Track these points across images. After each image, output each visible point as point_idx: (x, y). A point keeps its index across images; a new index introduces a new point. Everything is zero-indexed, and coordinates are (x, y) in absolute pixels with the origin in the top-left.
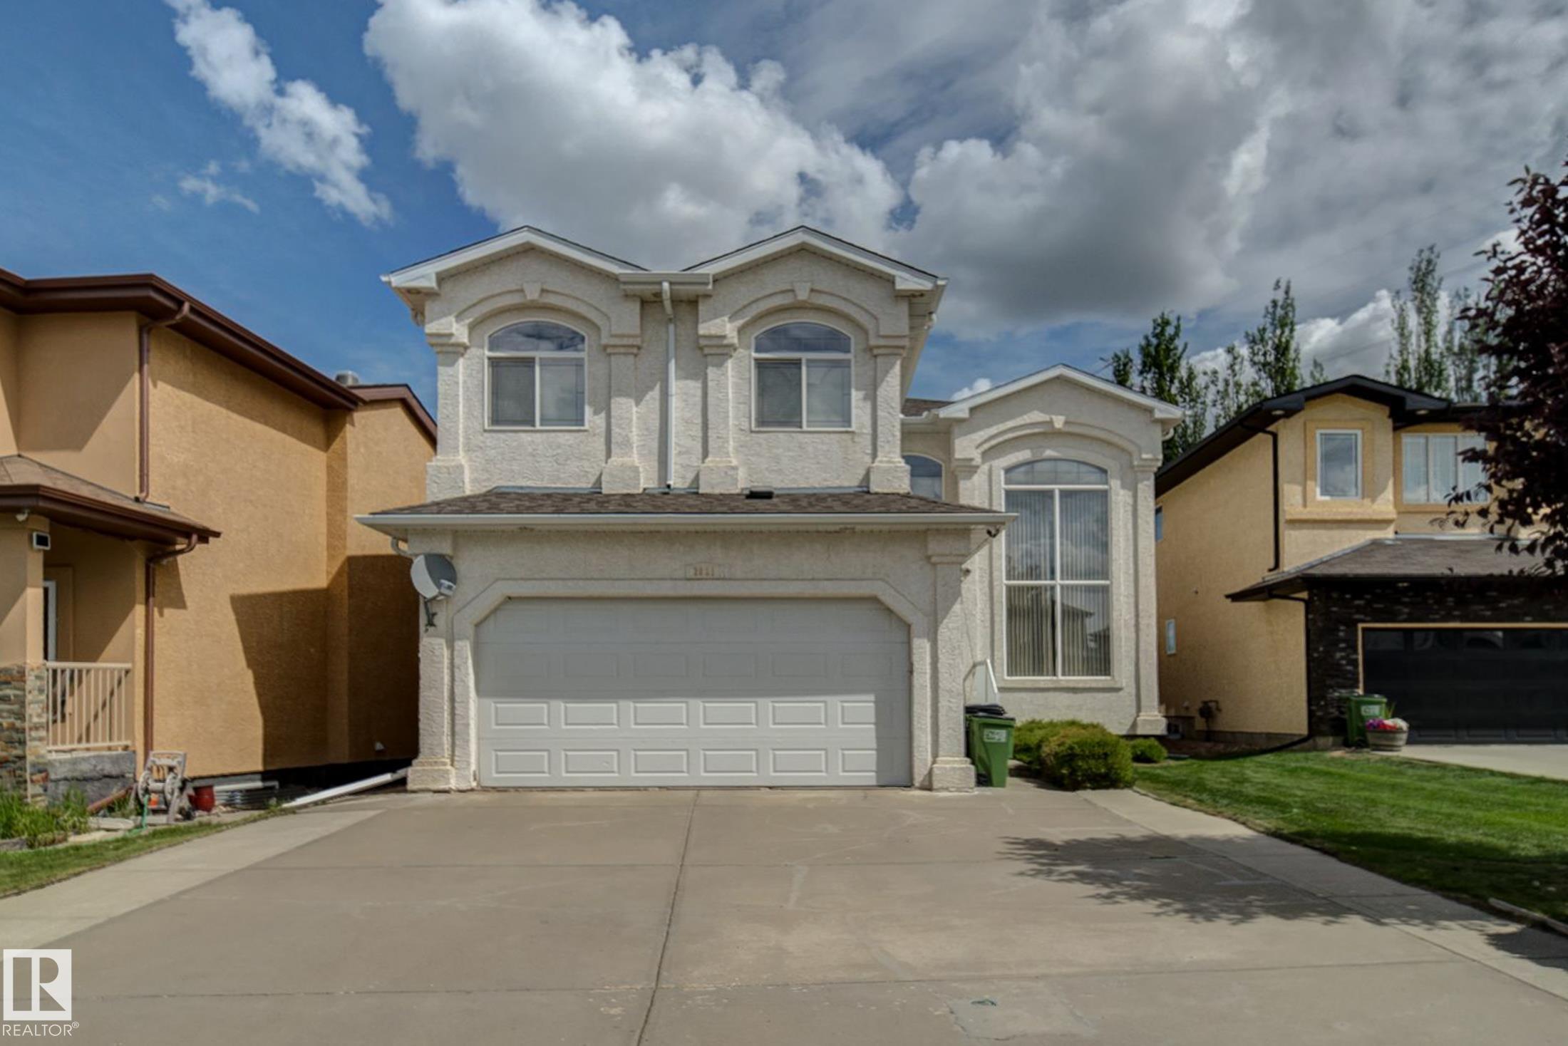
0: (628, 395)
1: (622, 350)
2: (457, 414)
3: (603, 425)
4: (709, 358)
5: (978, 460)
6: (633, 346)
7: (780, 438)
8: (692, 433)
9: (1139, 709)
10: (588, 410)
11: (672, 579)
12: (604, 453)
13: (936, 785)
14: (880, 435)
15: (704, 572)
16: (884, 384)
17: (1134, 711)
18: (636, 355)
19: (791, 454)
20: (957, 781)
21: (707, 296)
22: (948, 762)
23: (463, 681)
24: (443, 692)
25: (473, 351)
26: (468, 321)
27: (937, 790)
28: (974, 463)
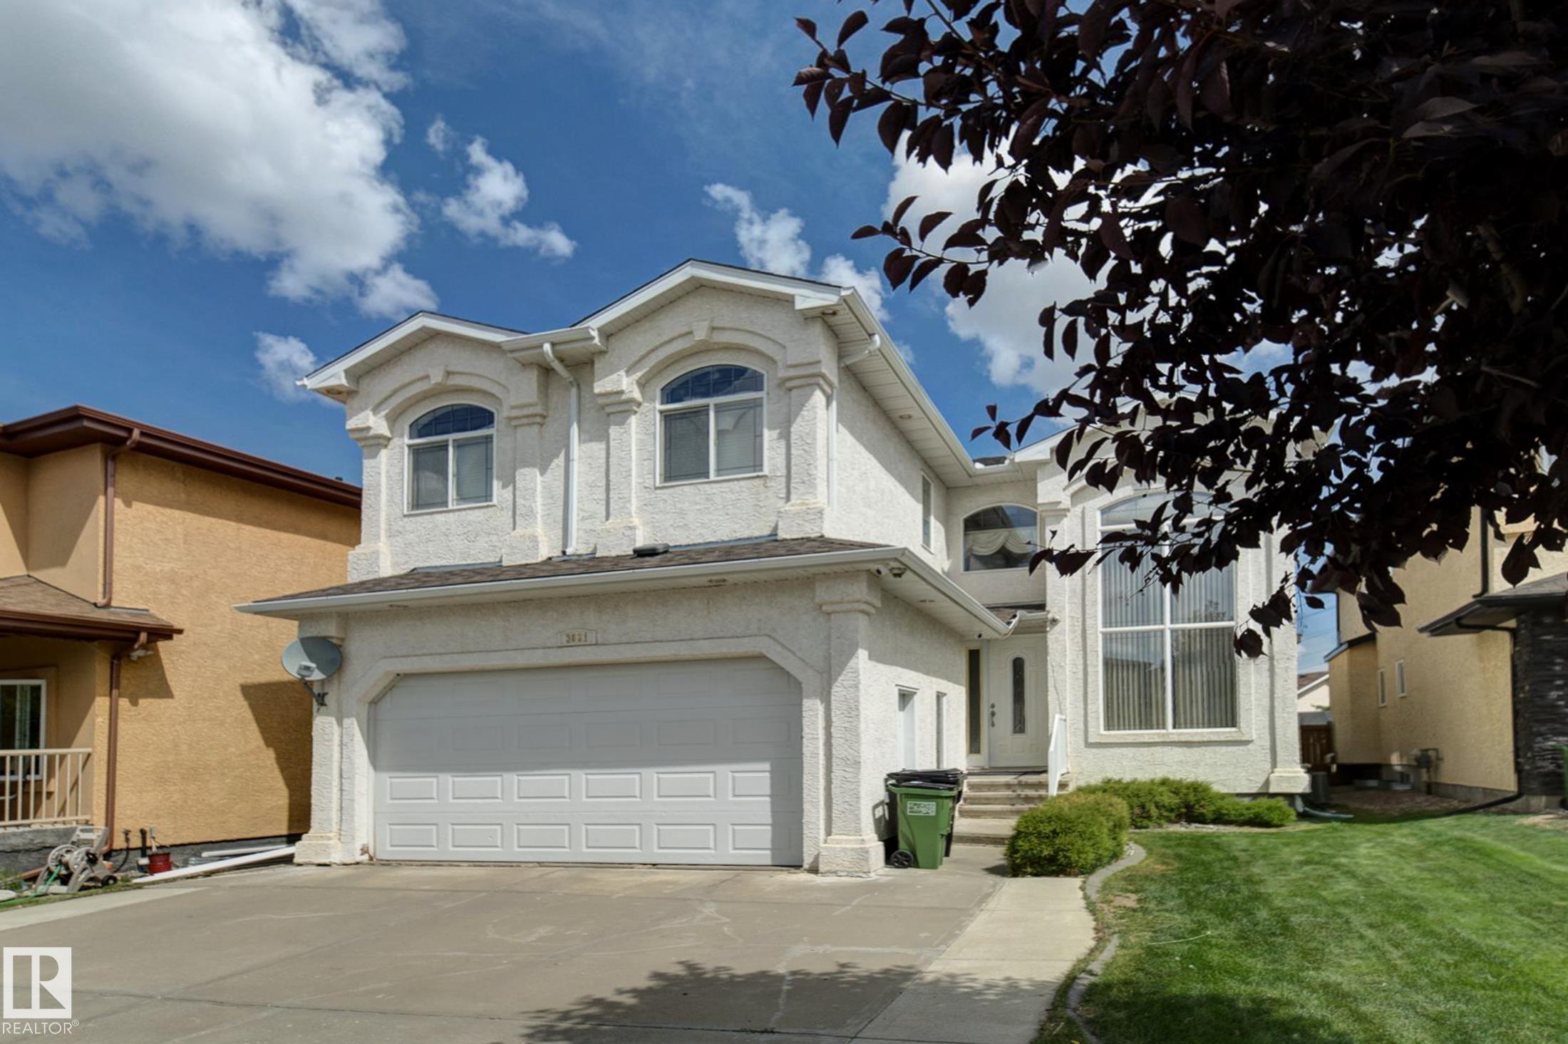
0: (533, 466)
1: (525, 421)
2: (378, 502)
3: (511, 498)
4: (612, 417)
5: (1066, 503)
6: (536, 415)
7: (688, 492)
8: (596, 497)
9: (1274, 764)
10: (496, 484)
11: (544, 648)
12: (511, 526)
13: (822, 868)
14: (793, 476)
15: (577, 637)
16: (799, 419)
17: (1268, 766)
18: (542, 425)
19: (698, 507)
20: (846, 864)
21: (602, 353)
22: (838, 842)
23: (349, 757)
24: (331, 769)
25: (396, 441)
26: (383, 413)
27: (824, 874)
28: (1061, 506)
